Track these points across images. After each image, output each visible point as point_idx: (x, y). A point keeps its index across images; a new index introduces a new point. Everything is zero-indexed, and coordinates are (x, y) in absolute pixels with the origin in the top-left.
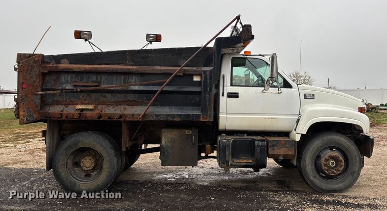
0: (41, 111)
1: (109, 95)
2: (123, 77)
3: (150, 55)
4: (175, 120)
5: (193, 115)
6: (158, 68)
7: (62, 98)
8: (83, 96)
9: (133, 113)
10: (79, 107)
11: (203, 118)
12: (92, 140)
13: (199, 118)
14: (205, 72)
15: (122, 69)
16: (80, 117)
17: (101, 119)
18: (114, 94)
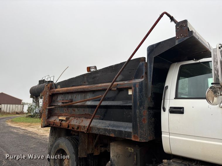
0: (48, 120)
1: (76, 109)
2: (83, 95)
3: (97, 75)
4: (111, 135)
5: (125, 132)
6: (100, 85)
7: (58, 111)
8: (65, 111)
9: (84, 125)
10: (61, 118)
11: (134, 136)
12: (65, 144)
13: (130, 136)
14: (135, 85)
15: (80, 88)
16: (60, 125)
17: (69, 128)
18: (79, 109)
